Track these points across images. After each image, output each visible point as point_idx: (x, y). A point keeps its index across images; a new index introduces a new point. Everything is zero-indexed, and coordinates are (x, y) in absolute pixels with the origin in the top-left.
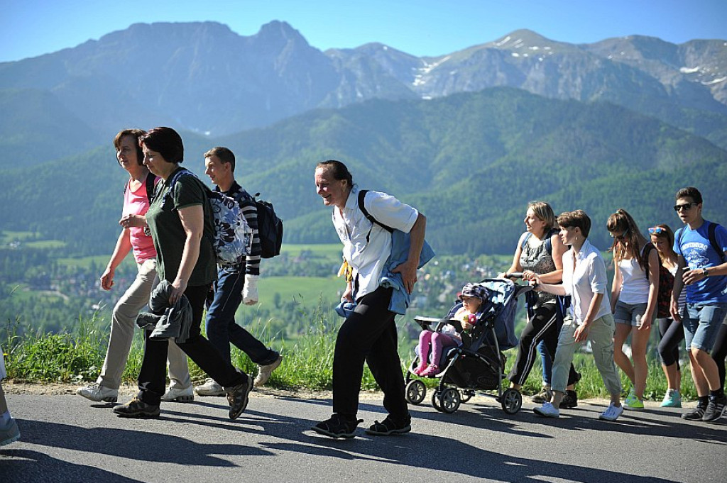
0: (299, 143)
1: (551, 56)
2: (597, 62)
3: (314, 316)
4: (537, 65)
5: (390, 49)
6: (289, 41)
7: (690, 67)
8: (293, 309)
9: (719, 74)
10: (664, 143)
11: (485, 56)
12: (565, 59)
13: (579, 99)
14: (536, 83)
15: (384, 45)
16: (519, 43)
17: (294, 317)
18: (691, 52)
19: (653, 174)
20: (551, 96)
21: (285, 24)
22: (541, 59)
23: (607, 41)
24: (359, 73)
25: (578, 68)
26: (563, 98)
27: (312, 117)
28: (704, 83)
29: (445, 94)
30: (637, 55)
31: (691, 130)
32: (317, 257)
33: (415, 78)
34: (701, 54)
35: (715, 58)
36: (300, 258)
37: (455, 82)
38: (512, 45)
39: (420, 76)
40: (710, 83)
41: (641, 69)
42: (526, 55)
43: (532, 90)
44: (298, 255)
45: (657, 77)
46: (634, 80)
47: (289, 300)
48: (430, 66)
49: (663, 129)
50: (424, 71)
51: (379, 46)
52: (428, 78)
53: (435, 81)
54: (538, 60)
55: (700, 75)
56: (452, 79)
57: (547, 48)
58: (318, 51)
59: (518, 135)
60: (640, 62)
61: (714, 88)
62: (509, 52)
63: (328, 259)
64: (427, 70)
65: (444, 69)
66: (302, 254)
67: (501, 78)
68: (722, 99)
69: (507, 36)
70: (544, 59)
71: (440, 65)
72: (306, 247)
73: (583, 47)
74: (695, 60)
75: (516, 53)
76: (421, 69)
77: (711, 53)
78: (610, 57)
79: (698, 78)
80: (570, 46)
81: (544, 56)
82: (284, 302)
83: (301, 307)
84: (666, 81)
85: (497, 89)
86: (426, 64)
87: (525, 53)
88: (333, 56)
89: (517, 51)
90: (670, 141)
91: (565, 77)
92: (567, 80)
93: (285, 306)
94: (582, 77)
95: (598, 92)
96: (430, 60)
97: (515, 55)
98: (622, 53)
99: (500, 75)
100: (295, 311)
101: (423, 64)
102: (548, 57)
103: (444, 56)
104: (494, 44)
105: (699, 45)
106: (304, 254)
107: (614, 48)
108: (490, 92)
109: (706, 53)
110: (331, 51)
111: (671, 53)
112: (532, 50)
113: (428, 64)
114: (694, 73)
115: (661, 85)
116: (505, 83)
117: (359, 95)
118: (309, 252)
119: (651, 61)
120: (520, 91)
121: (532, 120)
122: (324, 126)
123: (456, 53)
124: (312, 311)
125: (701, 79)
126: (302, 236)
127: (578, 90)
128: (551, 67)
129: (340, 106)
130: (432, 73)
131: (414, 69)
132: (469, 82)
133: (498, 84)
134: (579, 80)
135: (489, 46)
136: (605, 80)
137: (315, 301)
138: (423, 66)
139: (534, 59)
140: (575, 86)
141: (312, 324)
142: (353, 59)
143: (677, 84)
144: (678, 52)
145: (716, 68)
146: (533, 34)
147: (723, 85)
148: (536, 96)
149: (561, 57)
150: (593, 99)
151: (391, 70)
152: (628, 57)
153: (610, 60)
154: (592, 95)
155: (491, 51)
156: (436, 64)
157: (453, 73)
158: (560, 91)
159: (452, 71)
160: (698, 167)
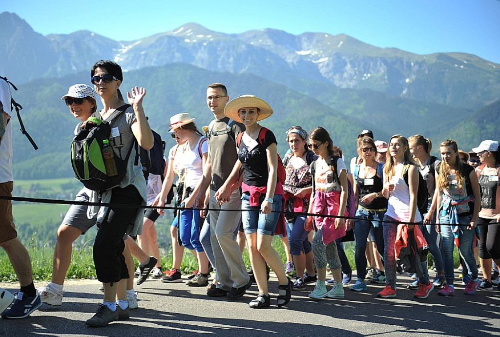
0: (27, 104)
1: (212, 42)
2: (243, 46)
3: (42, 234)
4: (203, 48)
5: (96, 35)
6: (18, 28)
7: (305, 51)
8: (25, 229)
9: (323, 56)
10: (289, 102)
11: (166, 40)
12: (222, 44)
13: (232, 72)
14: (202, 61)
15: (91, 32)
16: (189, 32)
17: (26, 235)
18: (305, 40)
19: (283, 124)
20: (213, 70)
21: (14, 14)
22: (205, 44)
23: (250, 32)
24: (74, 53)
25: (231, 51)
26: (222, 71)
27: (38, 84)
28: (314, 61)
29: (138, 68)
30: (270, 42)
31: (306, 93)
32: (44, 189)
33: (115, 56)
34: (311, 42)
35: (320, 45)
36: (30, 190)
37: (145, 59)
38: (185, 33)
39: (119, 55)
40: (317, 62)
41: (273, 52)
42: (195, 41)
43: (200, 65)
44: (29, 187)
45: (283, 57)
46: (268, 60)
47: (22, 223)
48: (126, 47)
49: (288, 93)
50: (122, 51)
51: (88, 33)
52: (125, 56)
53: (130, 58)
54: (203, 45)
55: (311, 56)
56: (143, 57)
57: (209, 36)
58: (41, 35)
59: (191, 97)
60: (272, 47)
61: (320, 65)
62: (182, 38)
63: (53, 190)
64: (124, 51)
65: (136, 50)
66: (32, 187)
67: (178, 57)
68: (326, 73)
69: (181, 27)
70: (207, 44)
71: (134, 47)
72: (35, 182)
73: (234, 36)
74: (308, 46)
75: (188, 39)
76: (120, 50)
77: (317, 41)
78: (252, 43)
79: (310, 58)
80: (225, 35)
81: (208, 42)
82: (19, 224)
83: (32, 227)
84: (290, 59)
85: (174, 64)
86: (123, 46)
87: (195, 39)
88: (52, 39)
89: (189, 38)
90: (293, 101)
91: (222, 56)
92: (224, 59)
93: (19, 227)
94: (233, 56)
95: (245, 68)
96: (126, 43)
97: (187, 41)
98: (260, 41)
99: (177, 55)
100: (27, 230)
101: (121, 46)
102: (210, 43)
103: (136, 41)
104: (172, 32)
105: (310, 36)
106: (34, 188)
107: (255, 37)
108: (170, 66)
109: (314, 42)
110: (51, 35)
111: (293, 41)
112: (198, 37)
113: (125, 46)
114: (307, 55)
115: (286, 63)
116: (181, 60)
117: (74, 68)
118: (38, 185)
119: (279, 46)
120: (191, 66)
121: (201, 87)
122: (47, 91)
123: (145, 38)
124: (40, 230)
125: (311, 59)
126: (32, 173)
127: (231, 66)
128: (212, 49)
129: (59, 76)
130: (128, 52)
131: (114, 50)
132: (155, 59)
133: (175, 61)
134: (232, 59)
135: (169, 34)
136: (249, 59)
137: (43, 222)
138: (121, 48)
139: (200, 44)
140: (229, 63)
141: (40, 239)
142: (68, 41)
143: (297, 62)
144: (296, 40)
145: (321, 52)
146: (199, 26)
147: (326, 63)
148: (202, 69)
149: (218, 43)
150: (242, 72)
151: (97, 50)
152: (264, 44)
153: (252, 45)
154: (241, 69)
155: (170, 37)
156: (130, 47)
157: (143, 53)
158: (219, 66)
159: (143, 51)
160: (312, 118)
